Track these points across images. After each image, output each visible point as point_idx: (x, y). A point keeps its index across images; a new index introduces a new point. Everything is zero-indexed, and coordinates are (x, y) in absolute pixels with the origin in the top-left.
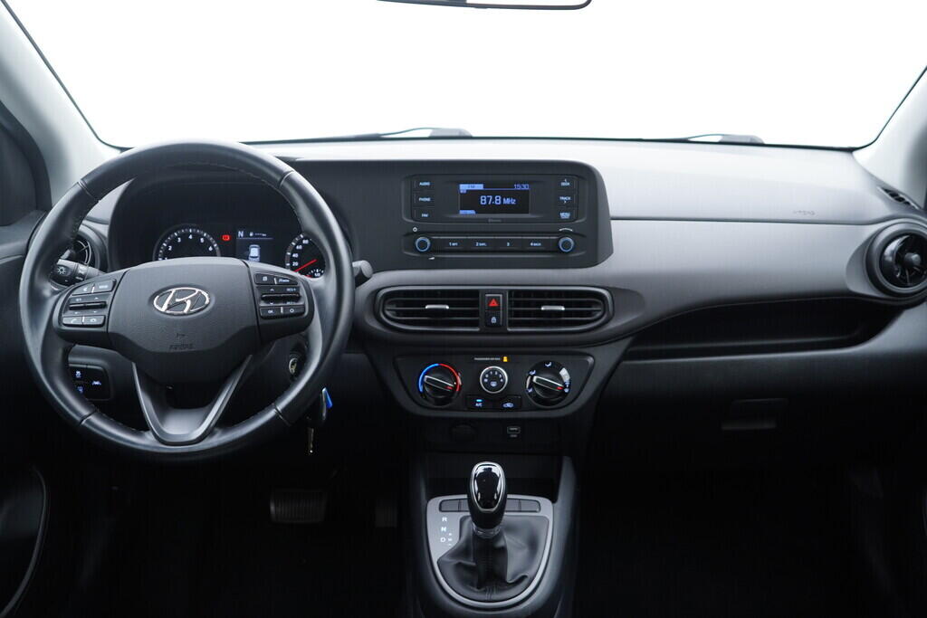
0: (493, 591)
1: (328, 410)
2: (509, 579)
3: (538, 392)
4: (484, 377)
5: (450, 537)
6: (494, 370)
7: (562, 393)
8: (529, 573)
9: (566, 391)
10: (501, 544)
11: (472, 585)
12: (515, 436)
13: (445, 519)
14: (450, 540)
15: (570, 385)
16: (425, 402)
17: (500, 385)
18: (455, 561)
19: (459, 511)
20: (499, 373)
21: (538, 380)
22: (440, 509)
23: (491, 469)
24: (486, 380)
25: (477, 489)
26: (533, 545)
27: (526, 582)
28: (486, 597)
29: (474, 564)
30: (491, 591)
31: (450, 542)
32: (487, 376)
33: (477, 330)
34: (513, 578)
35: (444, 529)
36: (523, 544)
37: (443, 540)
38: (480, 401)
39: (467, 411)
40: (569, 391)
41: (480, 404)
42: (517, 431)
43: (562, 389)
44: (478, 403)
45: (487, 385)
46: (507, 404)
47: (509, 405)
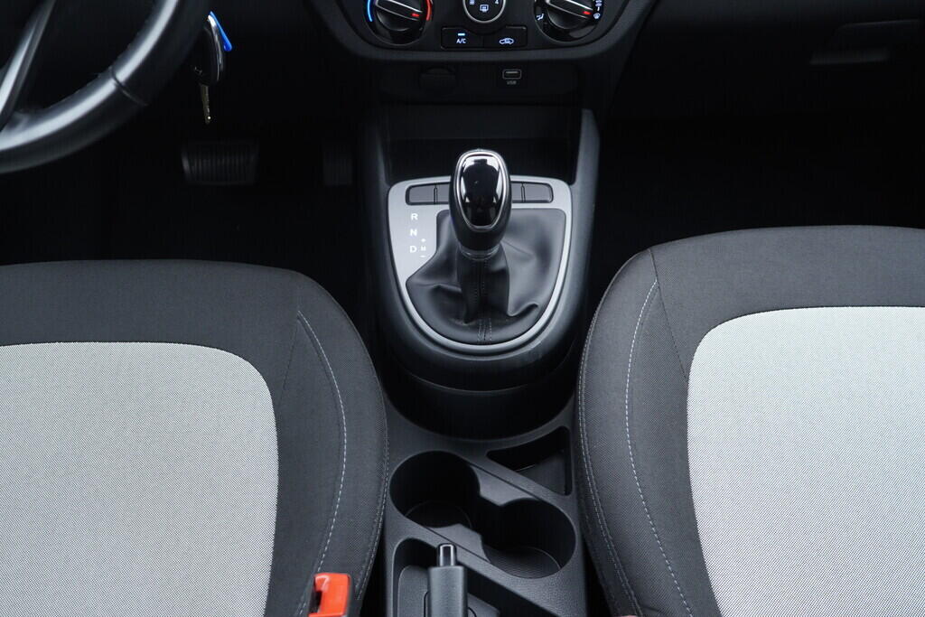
0: (487, 326)
1: (226, 53)
2: (511, 311)
3: (553, 20)
5: (423, 244)
7: (591, 21)
8: (539, 301)
9: (597, 16)
10: (500, 265)
11: (458, 317)
12: (515, 82)
13: (414, 216)
14: (423, 249)
15: (602, 8)
16: (378, 37)
17: (494, 9)
18: (433, 283)
19: (435, 203)
22: (408, 201)
23: (485, 161)
24: (473, 2)
25: (464, 191)
26: (544, 254)
27: (534, 313)
28: (479, 336)
29: (460, 290)
30: (485, 328)
31: (423, 253)
34: (517, 308)
35: (414, 232)
36: (531, 252)
37: (413, 249)
38: (463, 34)
39: (443, 51)
40: (600, 17)
41: (463, 40)
42: (517, 75)
43: (588, 13)
44: (460, 38)
45: (474, 10)
46: (505, 39)
47: (507, 41)
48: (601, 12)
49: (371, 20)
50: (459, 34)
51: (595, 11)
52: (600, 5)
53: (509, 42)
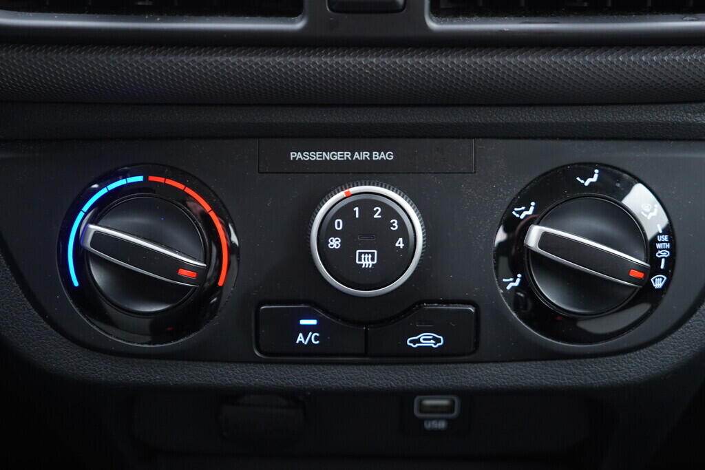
4: (327, 230)
6: (367, 203)
7: (645, 293)
9: (658, 283)
12: (442, 425)
15: (671, 261)
16: (96, 327)
17: (393, 262)
20: (389, 213)
21: (545, 240)
24: (335, 243)
32: (339, 225)
33: (298, 25)
38: (313, 322)
39: (258, 361)
40: (666, 285)
41: (312, 336)
42: (450, 409)
43: (641, 275)
44: (306, 330)
45: (341, 263)
46: (422, 336)
47: (427, 340)
48: (669, 271)
49: (76, 284)
50: (303, 322)
51: (654, 269)
52: (666, 254)
53: (431, 343)
